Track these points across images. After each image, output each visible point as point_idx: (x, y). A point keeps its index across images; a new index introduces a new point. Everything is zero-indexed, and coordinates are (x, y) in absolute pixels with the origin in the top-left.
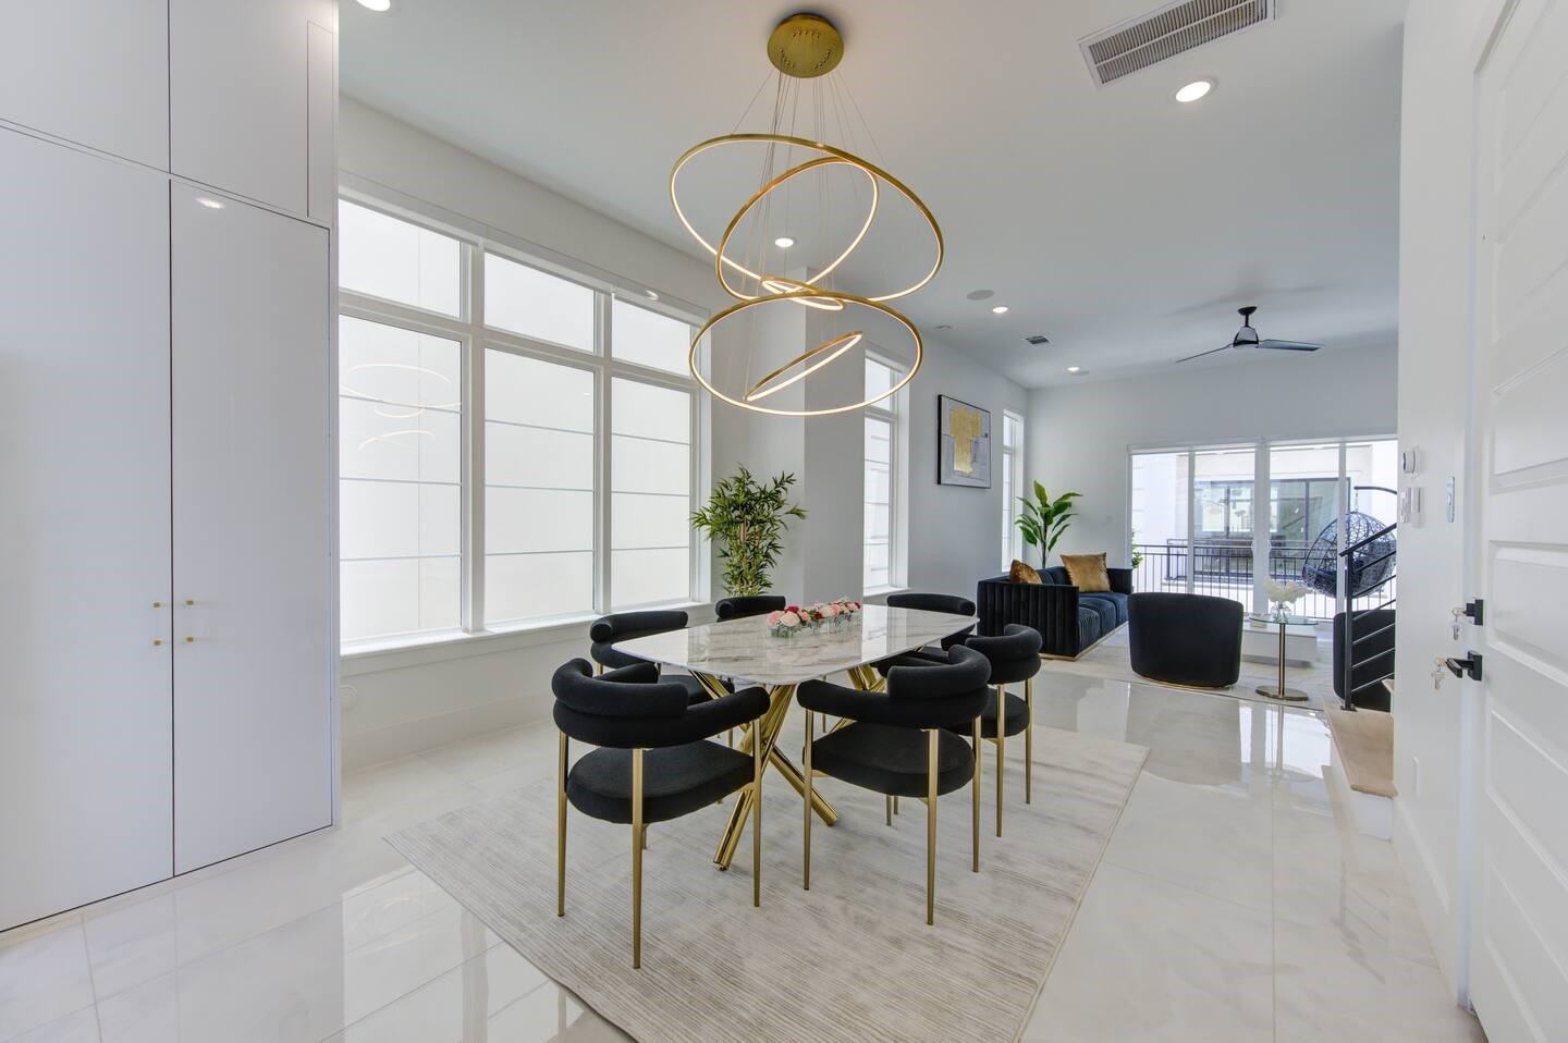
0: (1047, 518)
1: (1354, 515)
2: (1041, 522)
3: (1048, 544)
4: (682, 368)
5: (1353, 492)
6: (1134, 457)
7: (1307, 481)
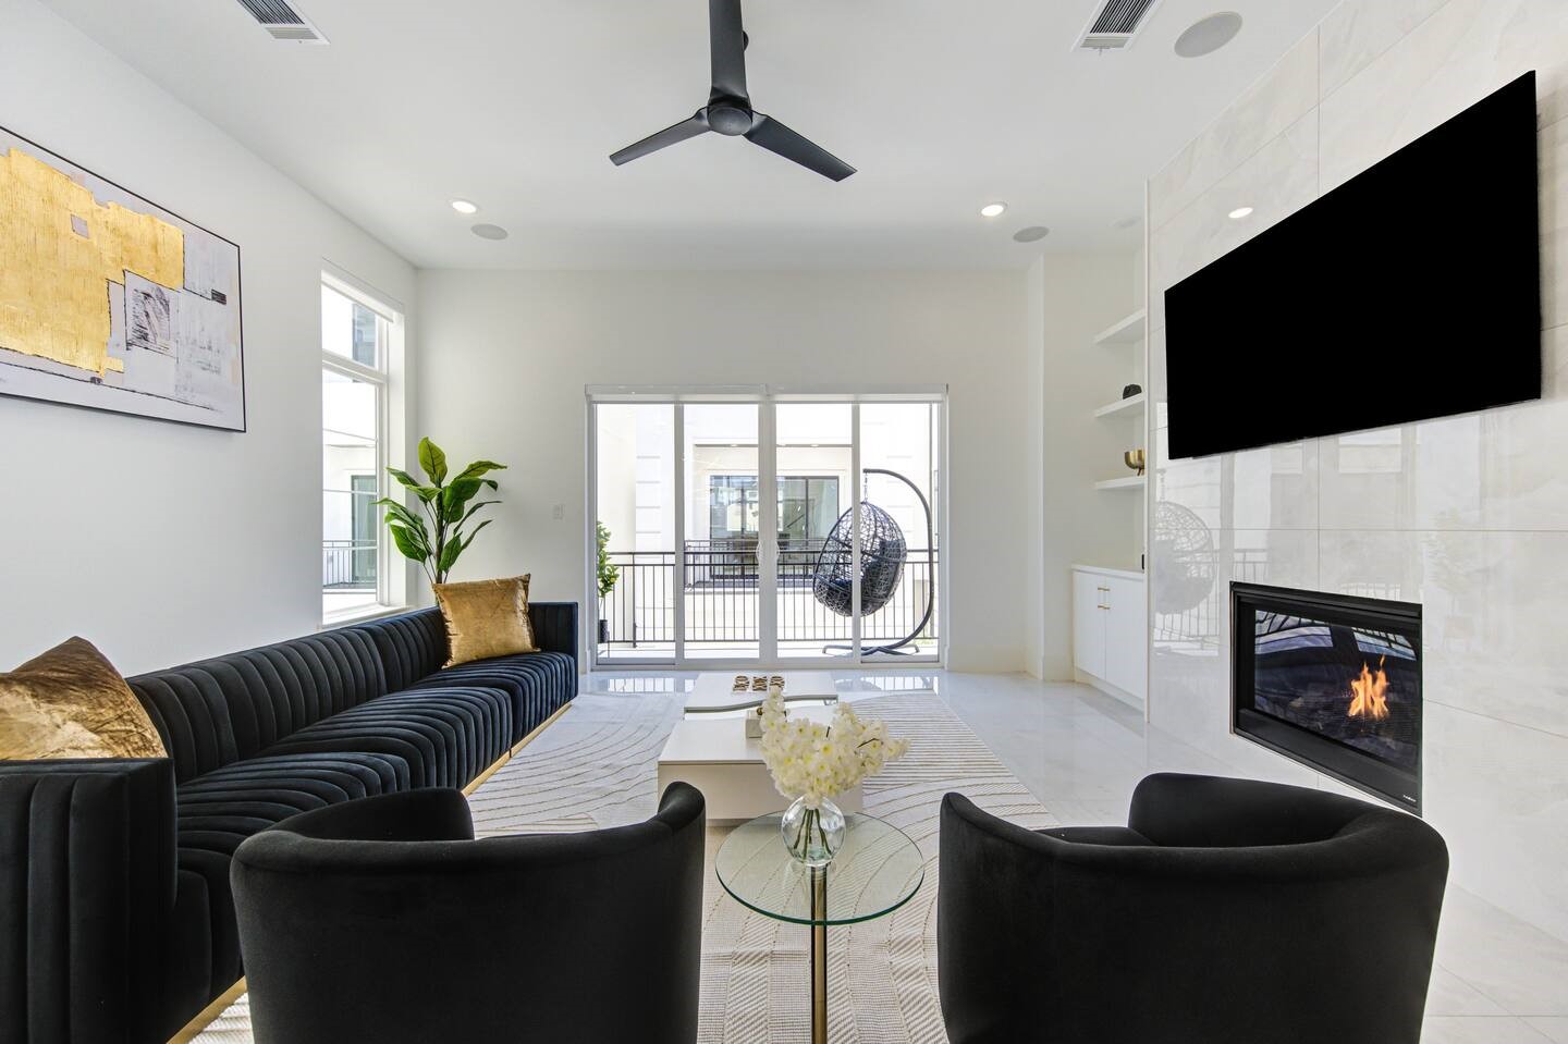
1: (864, 506)
2: (430, 518)
5: (862, 475)
6: (601, 408)
7: (806, 478)
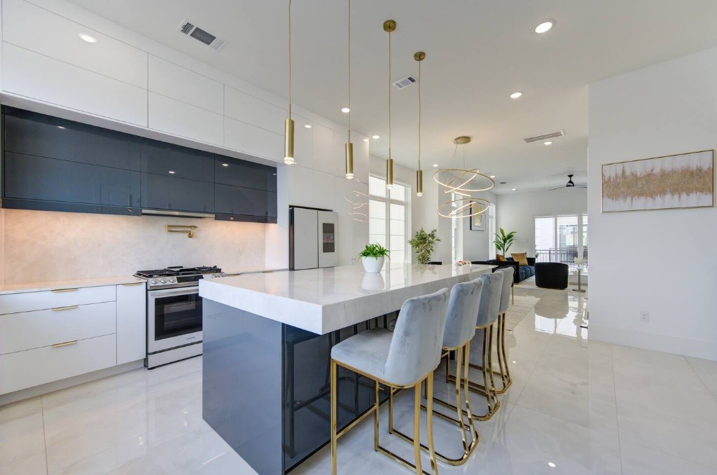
0: (505, 241)
2: (503, 242)
3: (505, 249)
4: (402, 199)
6: (536, 219)
